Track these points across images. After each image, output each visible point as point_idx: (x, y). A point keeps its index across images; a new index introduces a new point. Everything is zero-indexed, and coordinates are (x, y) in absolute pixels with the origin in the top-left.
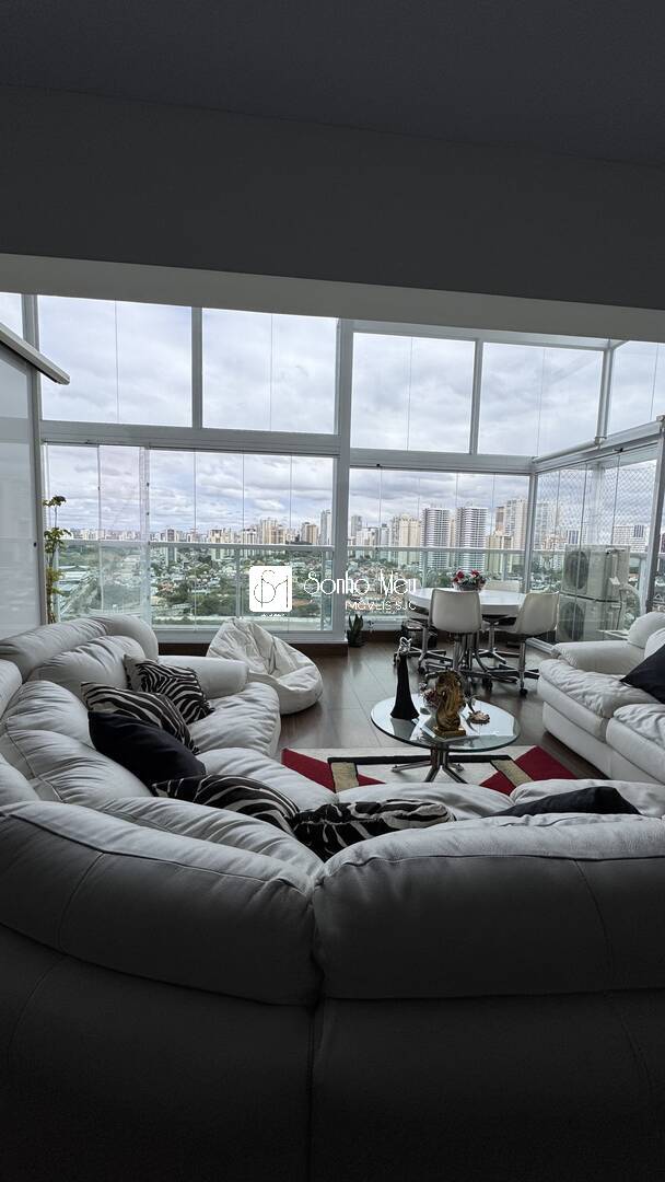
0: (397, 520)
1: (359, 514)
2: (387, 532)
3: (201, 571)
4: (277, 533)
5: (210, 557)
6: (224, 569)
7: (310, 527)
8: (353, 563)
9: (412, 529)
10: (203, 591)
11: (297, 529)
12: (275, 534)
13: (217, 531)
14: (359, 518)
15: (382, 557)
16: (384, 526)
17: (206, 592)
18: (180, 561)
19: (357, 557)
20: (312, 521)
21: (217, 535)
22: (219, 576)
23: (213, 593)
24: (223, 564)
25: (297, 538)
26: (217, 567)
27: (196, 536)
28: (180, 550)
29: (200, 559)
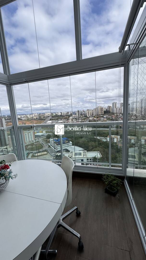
3: (85, 119)
4: (102, 109)
6: (90, 118)
7: (109, 107)
11: (107, 108)
13: (88, 110)
18: (80, 117)
21: (88, 111)
24: (90, 117)
25: (107, 110)
26: (88, 118)
27: (84, 112)
28: (81, 115)
29: (85, 116)
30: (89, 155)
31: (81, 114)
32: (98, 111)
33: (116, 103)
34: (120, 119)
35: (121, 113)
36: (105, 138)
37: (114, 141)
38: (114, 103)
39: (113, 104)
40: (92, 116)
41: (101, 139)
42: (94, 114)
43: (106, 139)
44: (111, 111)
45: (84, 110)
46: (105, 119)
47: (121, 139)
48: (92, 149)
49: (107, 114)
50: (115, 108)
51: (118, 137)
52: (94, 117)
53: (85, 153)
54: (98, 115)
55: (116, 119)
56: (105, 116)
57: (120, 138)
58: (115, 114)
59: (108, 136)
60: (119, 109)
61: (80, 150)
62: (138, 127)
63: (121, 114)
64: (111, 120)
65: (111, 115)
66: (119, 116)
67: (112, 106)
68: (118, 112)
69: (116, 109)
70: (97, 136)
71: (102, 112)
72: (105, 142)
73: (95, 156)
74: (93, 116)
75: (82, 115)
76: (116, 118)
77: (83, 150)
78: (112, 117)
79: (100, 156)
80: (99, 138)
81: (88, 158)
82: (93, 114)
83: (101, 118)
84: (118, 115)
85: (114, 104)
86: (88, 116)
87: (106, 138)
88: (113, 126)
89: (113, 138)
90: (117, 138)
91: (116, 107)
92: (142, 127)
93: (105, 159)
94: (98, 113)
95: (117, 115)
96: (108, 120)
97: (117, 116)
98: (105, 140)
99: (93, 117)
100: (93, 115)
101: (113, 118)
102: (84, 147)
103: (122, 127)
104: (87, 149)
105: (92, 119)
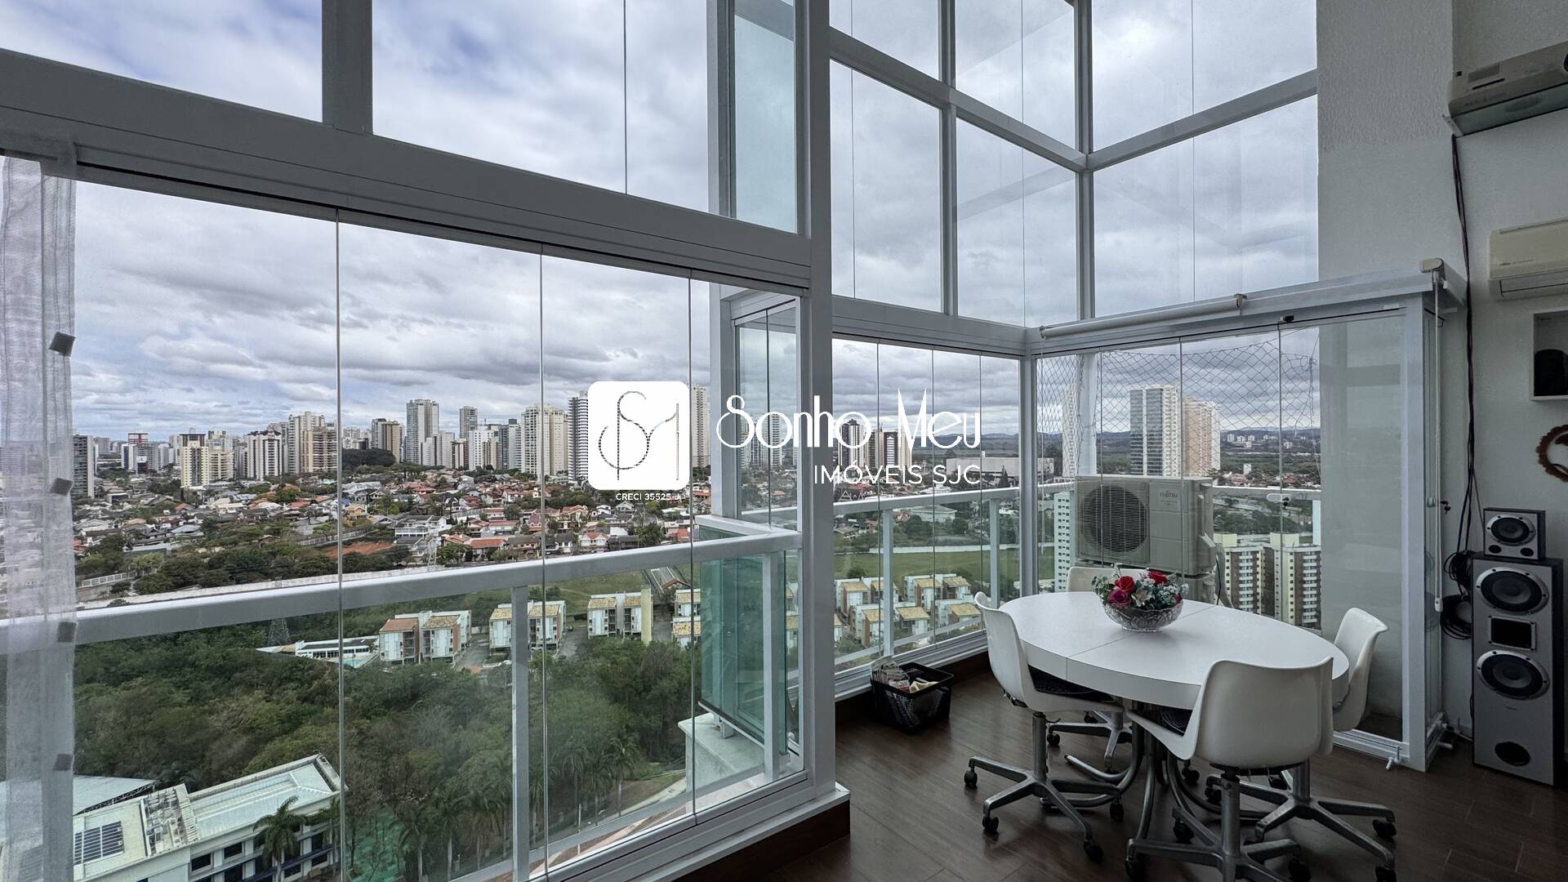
0: (531, 414)
1: (471, 405)
2: (519, 431)
3: (158, 510)
4: (325, 436)
5: (178, 483)
6: (212, 503)
7: (387, 427)
8: (465, 478)
9: (555, 426)
10: (162, 546)
11: (364, 430)
12: (320, 438)
13: (194, 437)
14: (472, 412)
15: (511, 467)
16: (513, 421)
17: (168, 547)
18: (101, 494)
19: (472, 468)
20: (390, 417)
21: (196, 444)
22: (199, 516)
23: (184, 549)
24: (210, 493)
25: (364, 444)
26: (194, 500)
27: (142, 446)
28: (101, 474)
29: (154, 488)
30: (211, 813)
31: (113, 470)
32: (291, 453)
33: (429, 408)
34: (462, 502)
35: (466, 467)
36: (358, 643)
37: (428, 650)
38: (418, 403)
39: (412, 408)
40: (232, 489)
41: (322, 654)
42: (259, 472)
43: (371, 647)
44: (398, 455)
45: (150, 439)
46: (354, 506)
47: (475, 630)
48: (251, 752)
49: (367, 471)
50: (427, 435)
51: (459, 622)
52: (260, 491)
53: (171, 810)
54: (289, 477)
55: (438, 504)
56: (353, 488)
57: (473, 625)
58: (430, 475)
59: (382, 624)
60: (454, 443)
61: (103, 805)
62: (566, 544)
63: (470, 474)
64: (402, 511)
65: (400, 482)
66: (455, 486)
67: (403, 422)
68: (446, 461)
69: (430, 440)
70: (294, 641)
71: (329, 458)
72: (363, 670)
73: (284, 807)
74: (247, 484)
75: (125, 473)
76: (435, 499)
77: (146, 791)
78: (409, 491)
79: (333, 789)
80: (309, 653)
81: (201, 851)
82: (240, 473)
83: (319, 498)
84: (450, 479)
85: (421, 410)
86: (197, 479)
87: (367, 642)
88: (420, 550)
89: (427, 634)
90: (455, 630)
91: (435, 432)
92: (584, 544)
93: (378, 795)
94: (291, 466)
95: (444, 481)
96: (376, 513)
97: (441, 484)
98: (359, 659)
99: (243, 490)
100: (246, 478)
101: (417, 498)
102: (155, 760)
103: (479, 552)
104: (194, 773)
105: (240, 510)
